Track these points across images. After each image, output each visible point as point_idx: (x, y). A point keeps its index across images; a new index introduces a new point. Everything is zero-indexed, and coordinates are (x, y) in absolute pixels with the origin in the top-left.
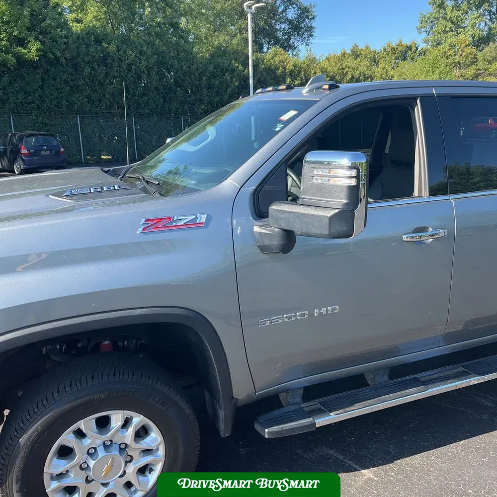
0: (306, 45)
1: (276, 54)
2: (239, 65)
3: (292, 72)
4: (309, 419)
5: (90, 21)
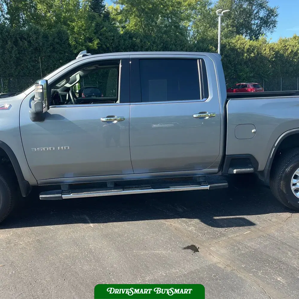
0: (271, 32)
1: (239, 39)
2: (213, 47)
3: (248, 49)
4: (60, 195)
5: (132, 27)
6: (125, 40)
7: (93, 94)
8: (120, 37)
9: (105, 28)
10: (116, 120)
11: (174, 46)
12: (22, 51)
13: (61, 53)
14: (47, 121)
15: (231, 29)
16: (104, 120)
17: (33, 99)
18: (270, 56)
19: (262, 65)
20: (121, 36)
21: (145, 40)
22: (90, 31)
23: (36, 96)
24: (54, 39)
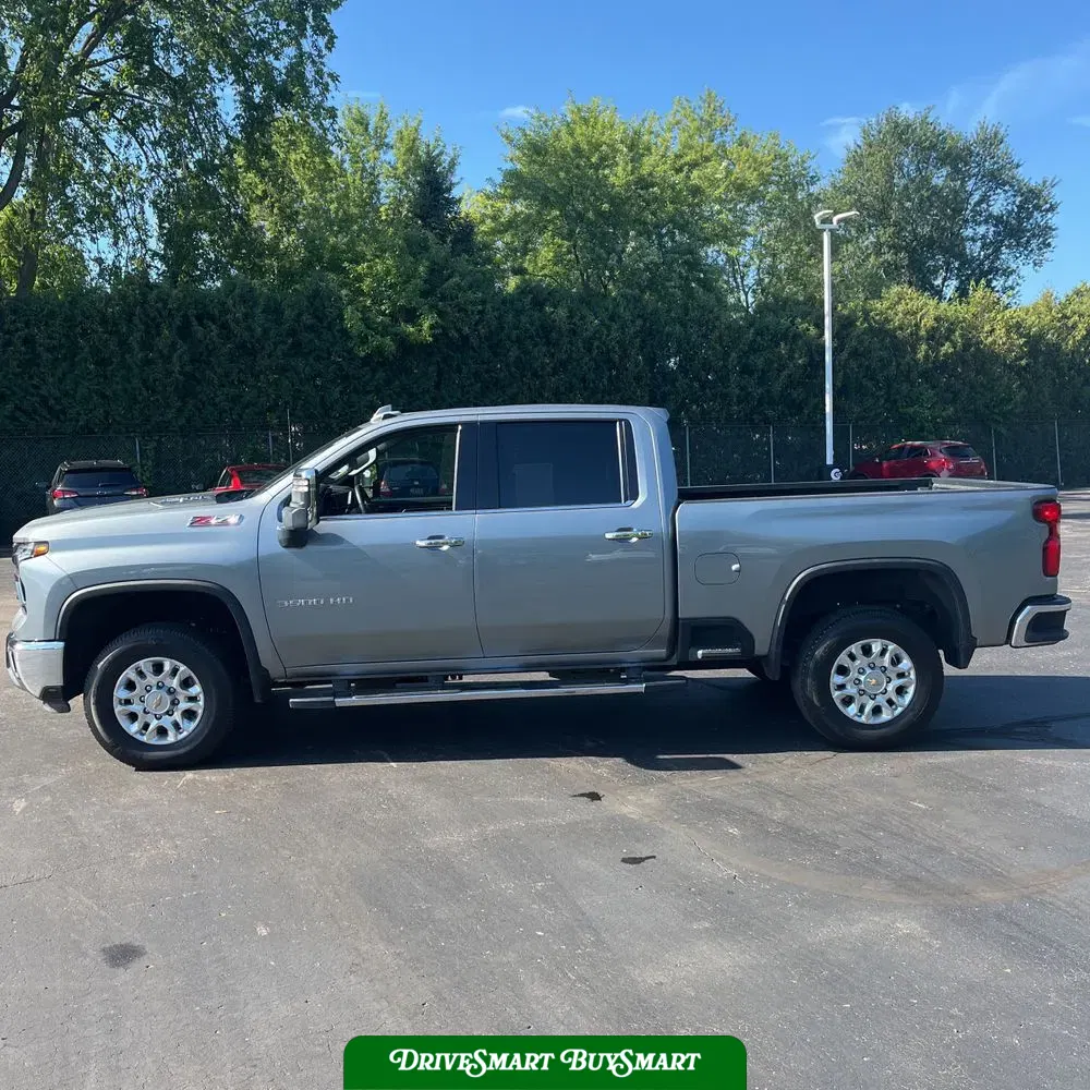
3: (932, 331)
4: (332, 698)
5: (543, 268)
6: (518, 313)
7: (417, 483)
8: (504, 302)
9: (456, 279)
10: (447, 543)
11: (678, 327)
12: (201, 354)
13: (318, 359)
14: (310, 548)
15: (888, 257)
16: (423, 544)
17: (288, 505)
18: (1010, 350)
19: (985, 382)
20: (507, 301)
21: (585, 311)
22: (410, 287)
23: (293, 500)
24: (300, 315)
